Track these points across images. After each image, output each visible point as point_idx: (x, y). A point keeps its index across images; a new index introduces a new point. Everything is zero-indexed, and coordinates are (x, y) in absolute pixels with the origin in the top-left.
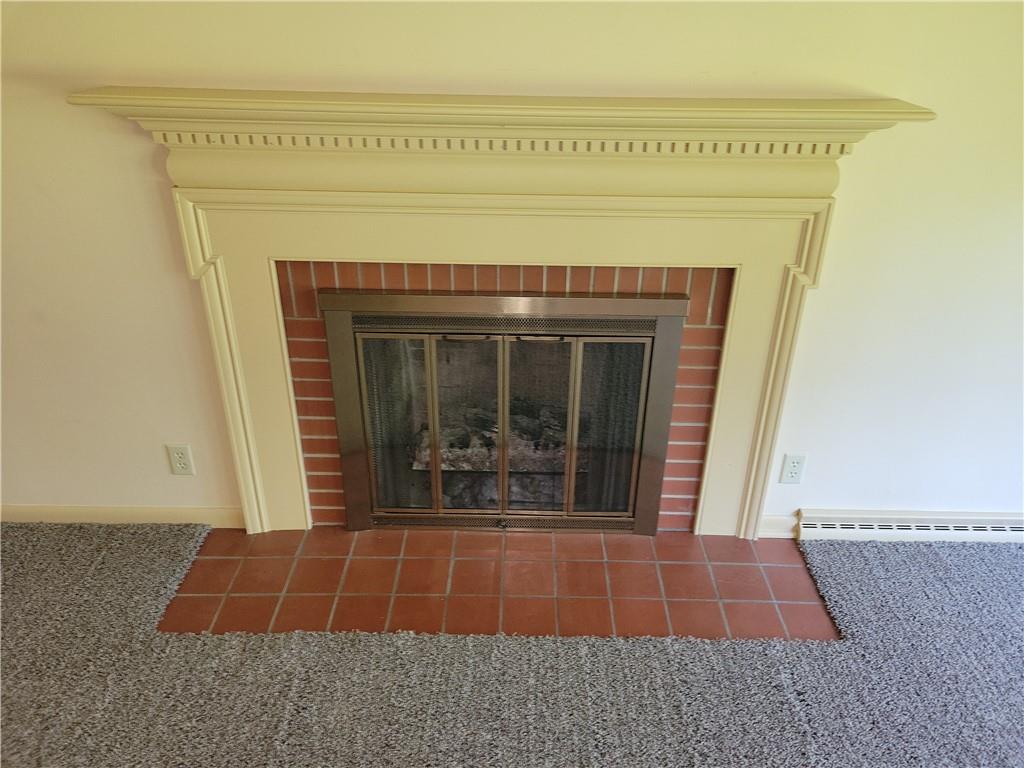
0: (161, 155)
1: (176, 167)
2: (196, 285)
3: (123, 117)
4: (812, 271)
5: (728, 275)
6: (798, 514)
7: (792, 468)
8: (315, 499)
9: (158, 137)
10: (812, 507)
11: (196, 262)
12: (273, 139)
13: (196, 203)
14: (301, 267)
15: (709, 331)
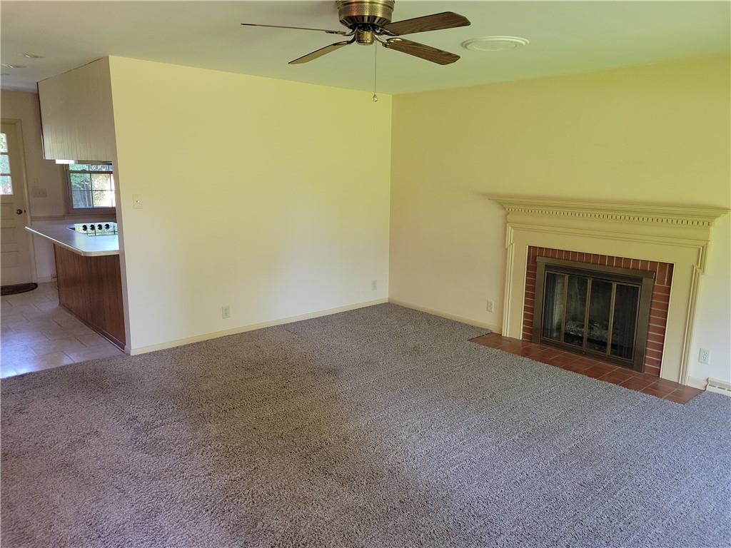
0: (507, 214)
1: (509, 217)
2: (507, 250)
3: (500, 203)
4: (702, 267)
5: (672, 265)
6: (708, 379)
7: (703, 356)
8: (524, 329)
9: (507, 209)
10: (713, 377)
11: (508, 243)
12: (520, 210)
13: (512, 227)
14: (535, 248)
15: (666, 287)
